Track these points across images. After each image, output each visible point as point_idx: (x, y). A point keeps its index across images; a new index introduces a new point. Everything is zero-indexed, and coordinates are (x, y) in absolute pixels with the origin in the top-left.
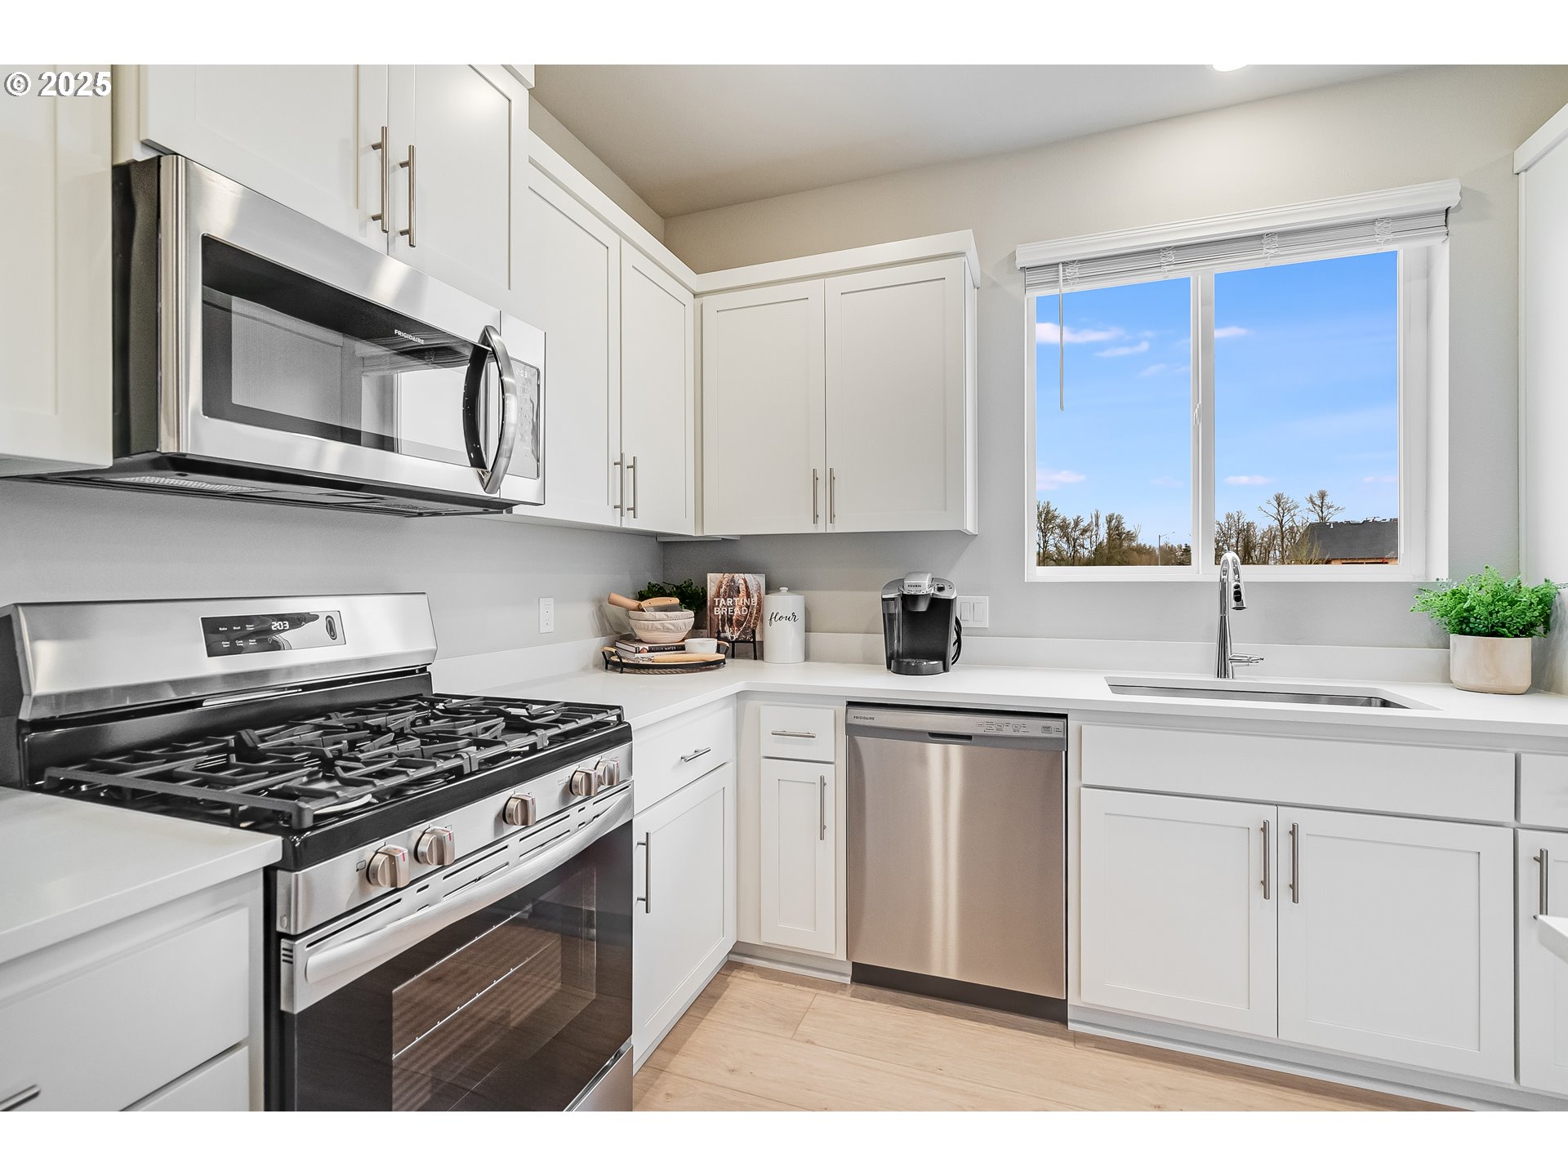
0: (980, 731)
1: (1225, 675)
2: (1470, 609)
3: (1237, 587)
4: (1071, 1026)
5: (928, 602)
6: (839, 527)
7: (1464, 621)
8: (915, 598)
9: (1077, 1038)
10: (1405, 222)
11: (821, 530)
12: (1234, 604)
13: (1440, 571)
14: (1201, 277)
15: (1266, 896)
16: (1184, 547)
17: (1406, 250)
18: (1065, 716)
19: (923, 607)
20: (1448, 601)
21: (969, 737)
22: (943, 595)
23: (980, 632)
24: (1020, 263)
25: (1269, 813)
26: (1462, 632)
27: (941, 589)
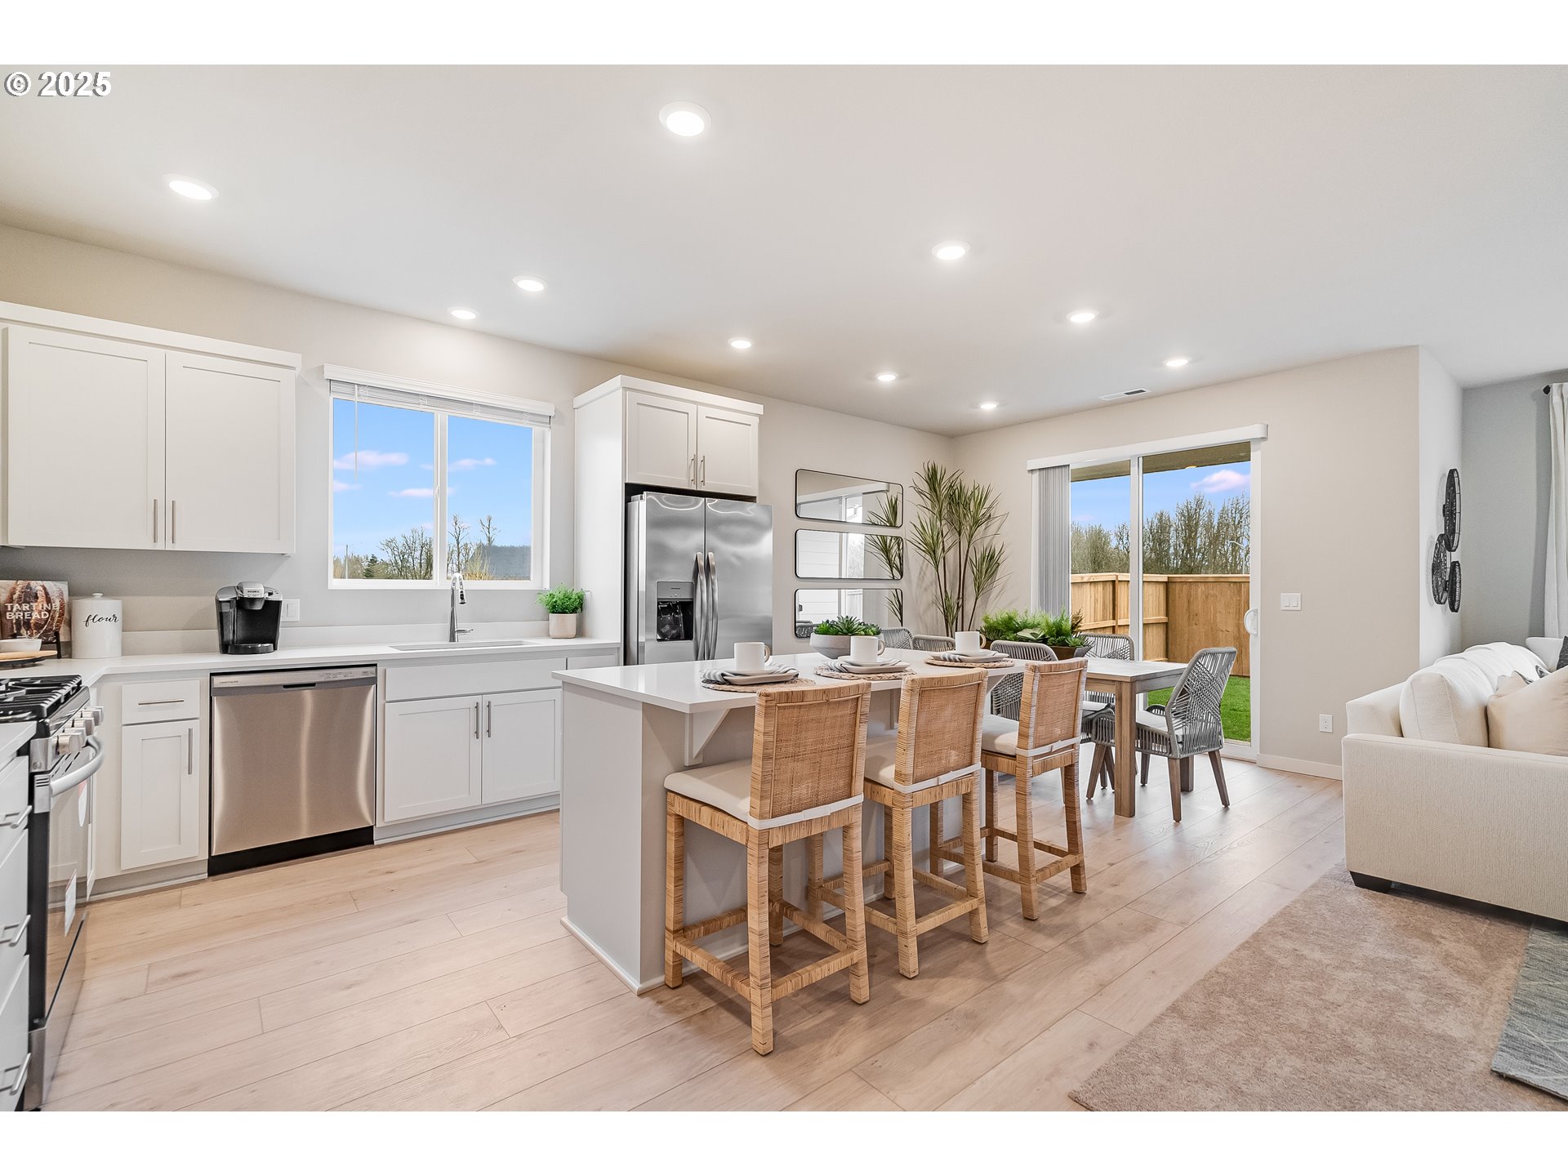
0: (322, 680)
1: (454, 641)
2: (556, 602)
3: (462, 592)
4: (376, 843)
5: (263, 603)
6: (178, 547)
7: (554, 607)
8: (253, 601)
9: (380, 846)
10: (535, 417)
11: (160, 546)
12: (460, 601)
13: (547, 586)
14: (441, 416)
15: (477, 738)
16: (370, 558)
17: (537, 430)
18: (376, 665)
19: (259, 607)
20: (548, 598)
21: (313, 685)
22: (273, 598)
23: (292, 624)
24: (328, 375)
25: (478, 699)
26: (553, 612)
27: (270, 594)
